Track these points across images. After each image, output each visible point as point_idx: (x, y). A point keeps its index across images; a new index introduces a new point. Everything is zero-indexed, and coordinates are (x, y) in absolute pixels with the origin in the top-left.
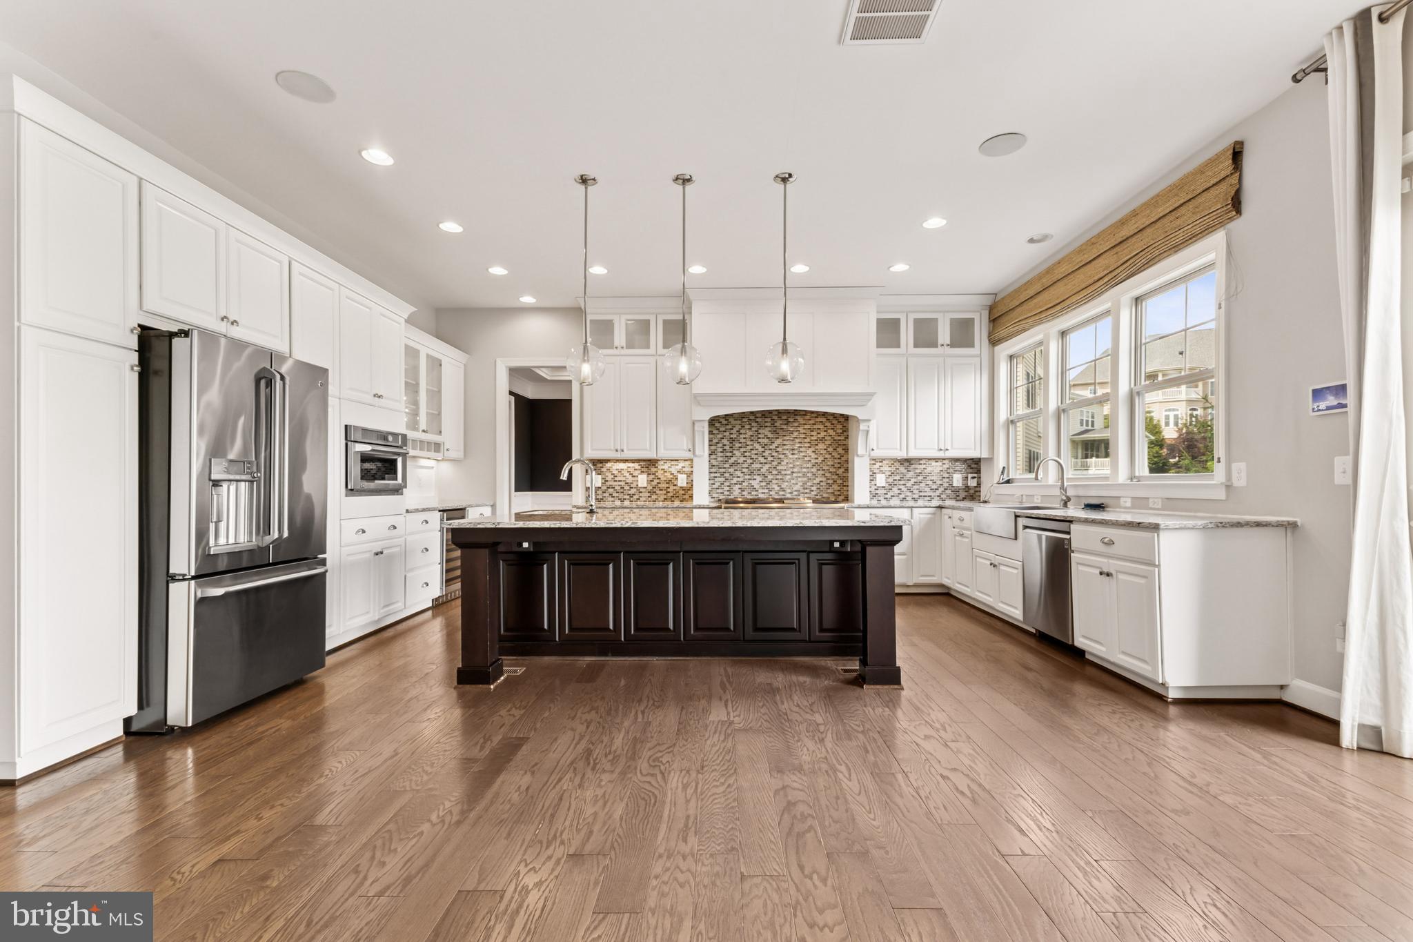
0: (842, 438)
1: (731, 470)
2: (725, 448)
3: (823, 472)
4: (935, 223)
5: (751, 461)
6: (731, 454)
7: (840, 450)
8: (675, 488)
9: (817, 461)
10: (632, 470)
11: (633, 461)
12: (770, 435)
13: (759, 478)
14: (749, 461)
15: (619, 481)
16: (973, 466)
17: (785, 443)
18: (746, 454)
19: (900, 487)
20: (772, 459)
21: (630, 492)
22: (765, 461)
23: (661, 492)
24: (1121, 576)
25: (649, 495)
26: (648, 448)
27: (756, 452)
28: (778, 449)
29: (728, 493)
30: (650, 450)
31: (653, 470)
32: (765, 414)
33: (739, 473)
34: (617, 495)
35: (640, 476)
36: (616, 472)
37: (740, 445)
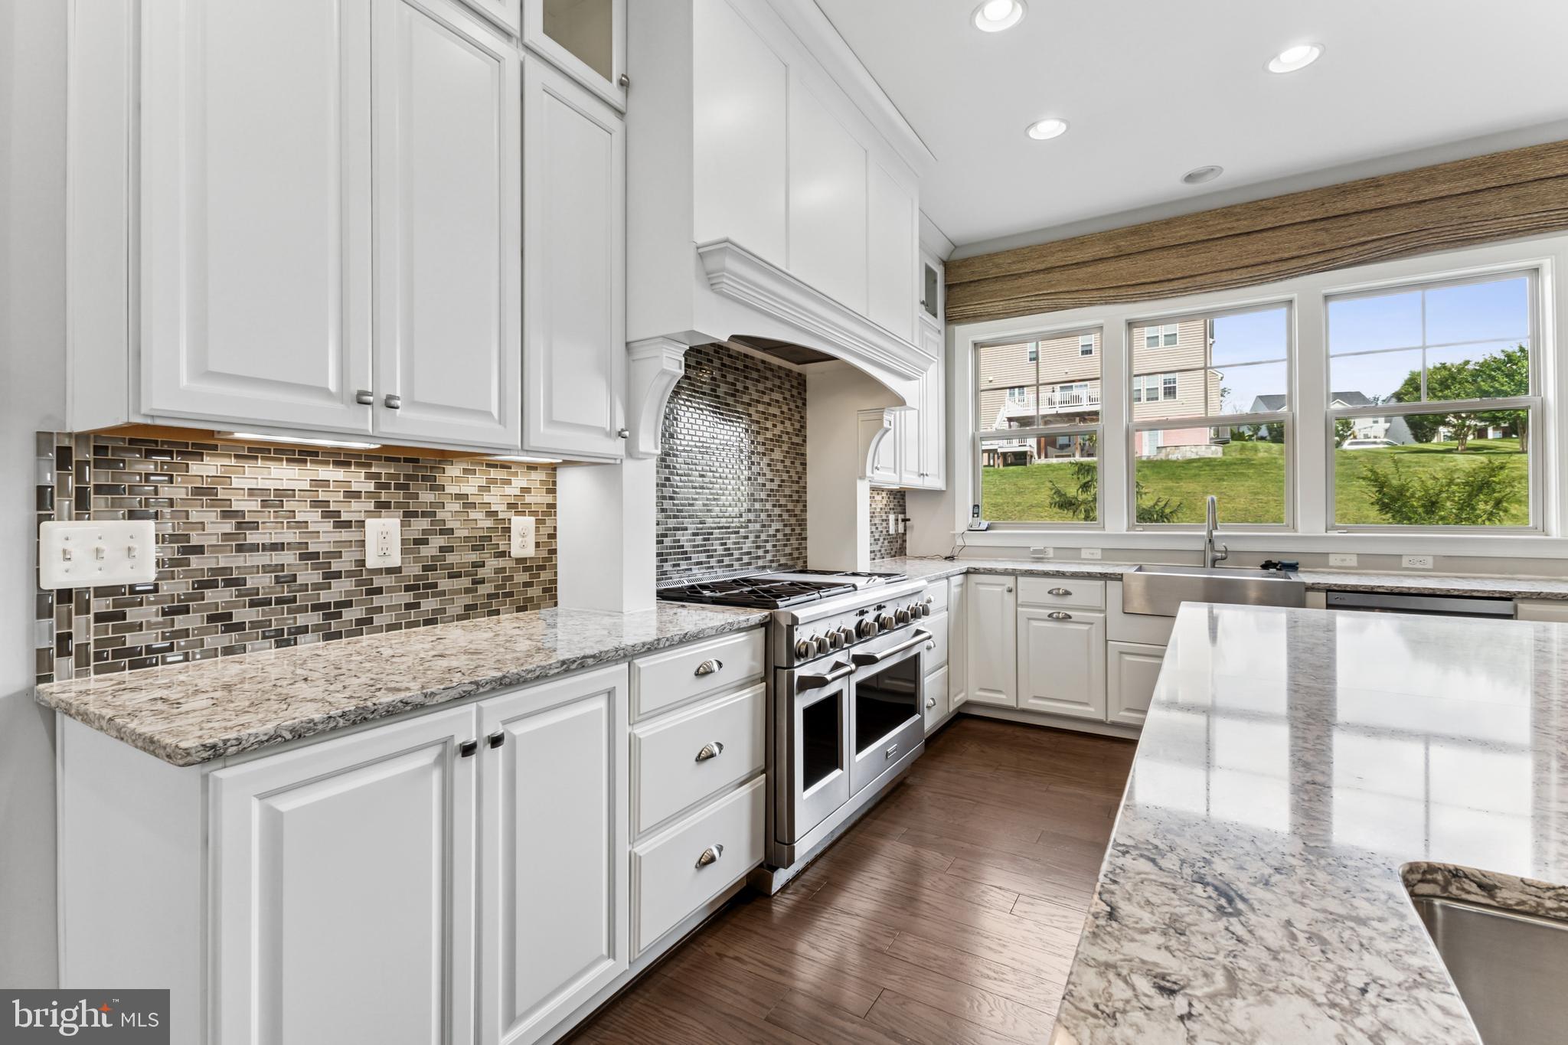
3: (779, 511)
7: (798, 465)
8: (501, 563)
9: (772, 486)
10: (335, 498)
11: (343, 458)
15: (266, 548)
16: (901, 502)
21: (325, 597)
25: (409, 597)
30: (502, 420)
31: (427, 497)
35: (370, 523)
36: (248, 506)
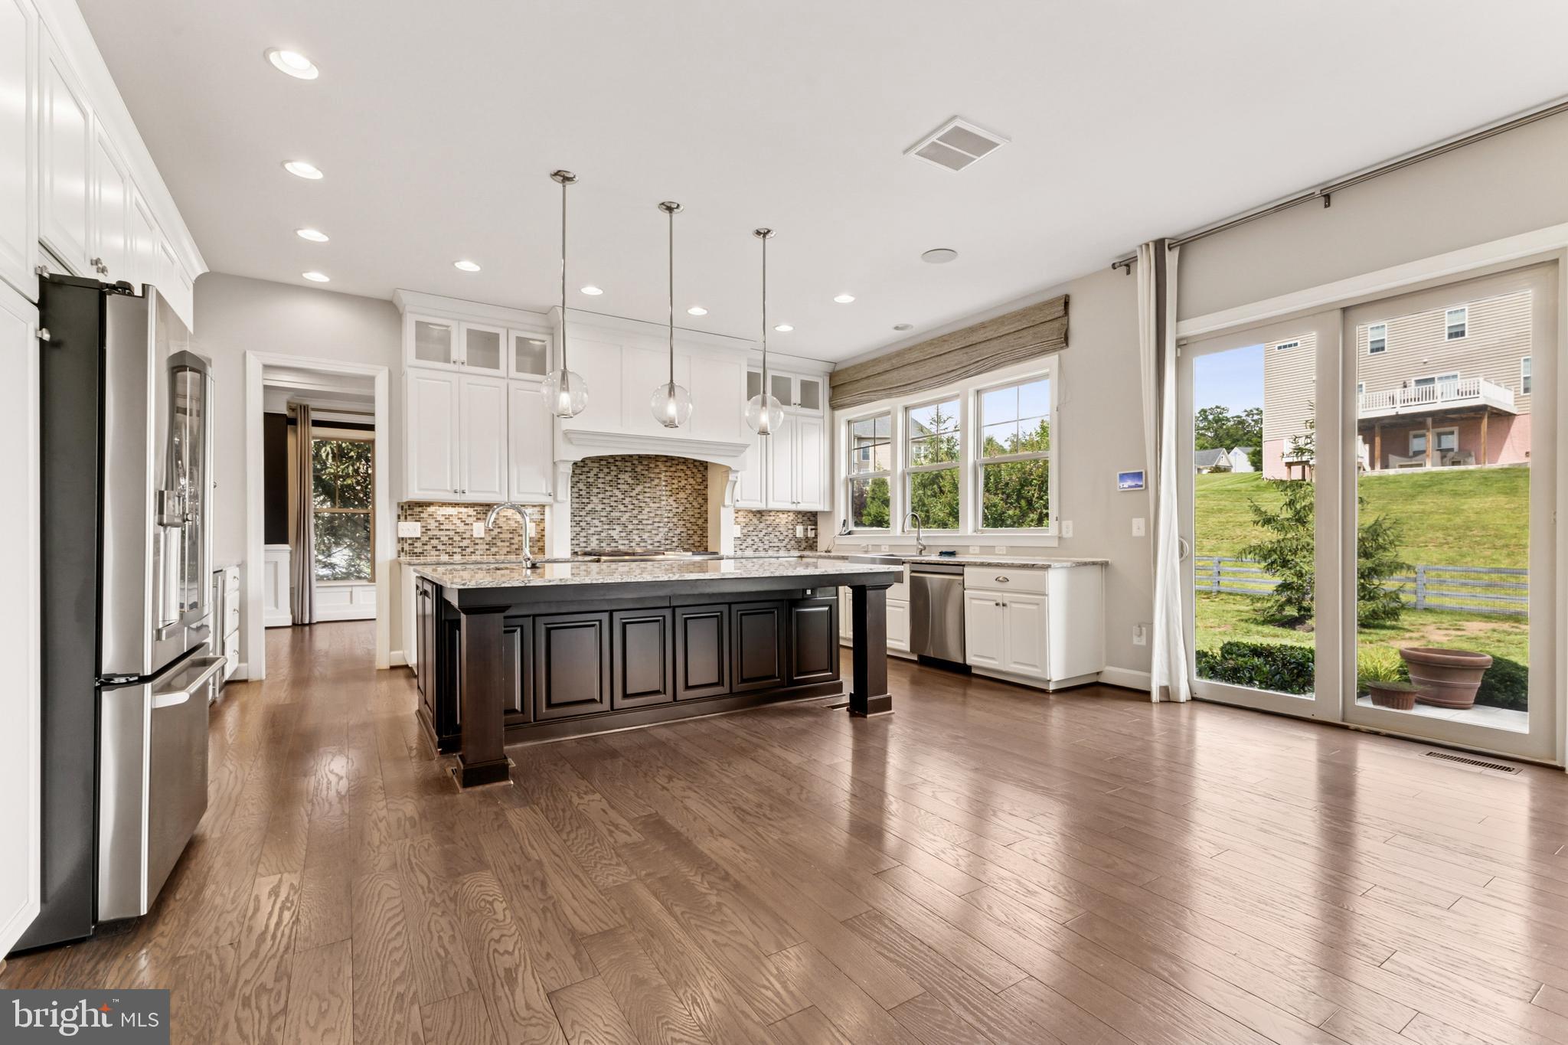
0: (702, 487)
1: (588, 519)
2: (581, 493)
3: (683, 523)
4: (844, 298)
5: (610, 509)
6: (587, 501)
7: (700, 500)
9: (678, 510)
10: (464, 517)
11: (467, 505)
12: (630, 481)
13: (619, 528)
14: (608, 509)
15: (447, 530)
16: (812, 518)
17: (646, 490)
18: (605, 501)
19: (754, 538)
20: (632, 507)
21: (461, 544)
22: (625, 509)
23: (502, 544)
24: (1014, 605)
25: (487, 547)
26: (497, 490)
27: (616, 499)
28: (639, 497)
29: (584, 545)
30: (501, 493)
31: (492, 516)
32: (624, 458)
33: (596, 522)
34: (444, 547)
35: (474, 524)
36: (442, 519)
37: (598, 490)
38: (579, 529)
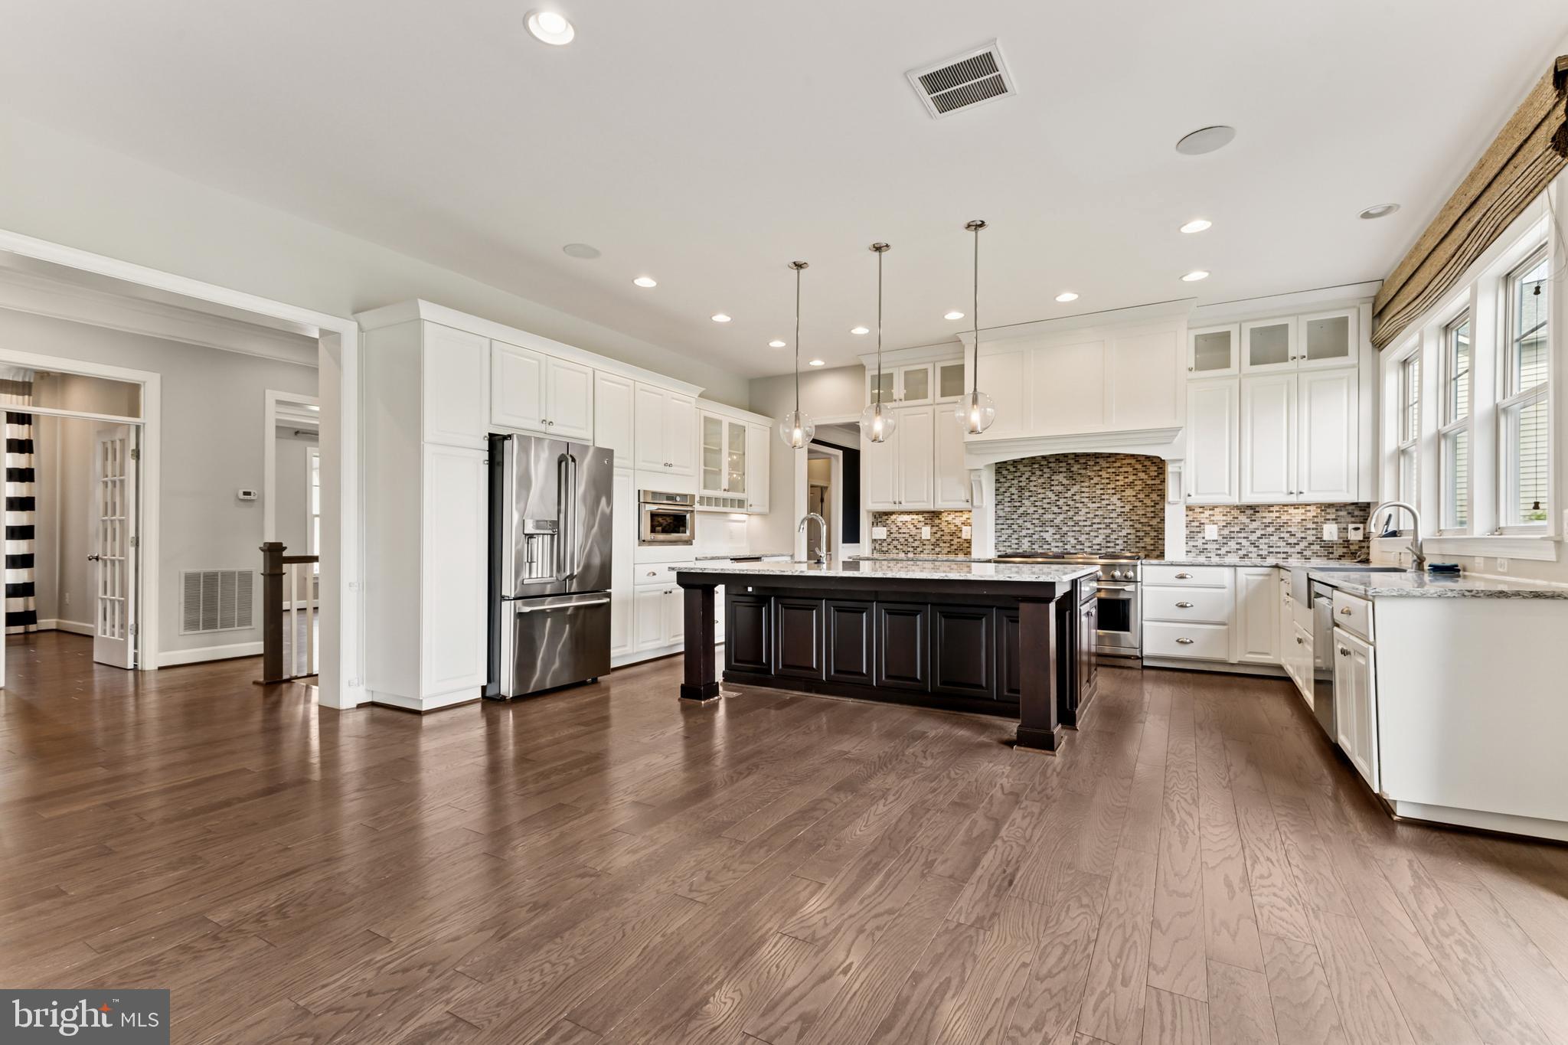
0: (1157, 482)
1: (1020, 522)
2: (1013, 497)
3: (1131, 523)
4: (1197, 226)
5: (1043, 511)
6: (1019, 504)
7: (1154, 496)
8: (959, 540)
9: (1123, 510)
10: (916, 522)
11: (918, 513)
12: (1065, 482)
13: (1052, 530)
14: (1041, 511)
15: (904, 533)
16: (1356, 513)
17: (1083, 490)
18: (1037, 504)
19: (1240, 541)
20: (1067, 508)
21: (913, 545)
22: (1059, 511)
23: (945, 545)
25: (932, 547)
26: (926, 499)
27: (1048, 501)
28: (1075, 498)
29: (1016, 546)
31: (937, 521)
32: (1060, 458)
33: (1028, 525)
34: (901, 547)
35: (923, 528)
36: (900, 524)
37: (1030, 494)
38: (1011, 531)
